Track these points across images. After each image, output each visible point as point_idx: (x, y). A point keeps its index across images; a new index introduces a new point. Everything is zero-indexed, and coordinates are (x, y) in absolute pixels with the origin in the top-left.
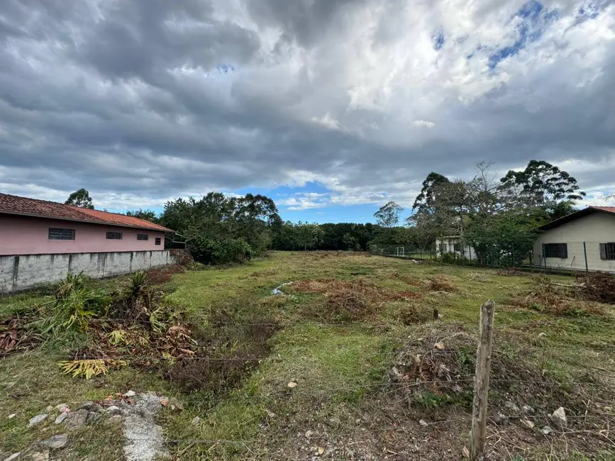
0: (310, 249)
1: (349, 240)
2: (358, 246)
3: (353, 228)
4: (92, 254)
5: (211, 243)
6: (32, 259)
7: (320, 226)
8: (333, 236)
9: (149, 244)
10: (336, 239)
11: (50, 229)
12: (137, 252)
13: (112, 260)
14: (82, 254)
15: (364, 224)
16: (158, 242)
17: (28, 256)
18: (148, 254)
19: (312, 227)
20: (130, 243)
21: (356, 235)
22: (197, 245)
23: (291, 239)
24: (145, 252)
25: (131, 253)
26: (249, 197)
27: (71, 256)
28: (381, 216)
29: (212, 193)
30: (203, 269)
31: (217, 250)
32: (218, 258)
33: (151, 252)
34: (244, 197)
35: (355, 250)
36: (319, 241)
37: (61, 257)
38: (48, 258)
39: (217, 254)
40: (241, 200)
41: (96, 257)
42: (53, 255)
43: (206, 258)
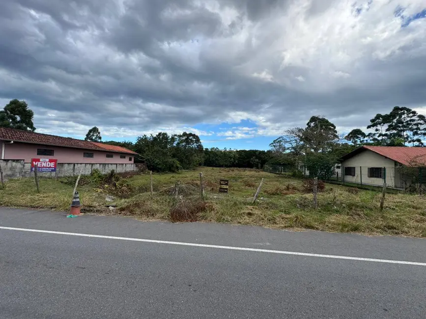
0: (227, 166)
1: (255, 161)
2: (260, 165)
3: (258, 153)
4: (100, 164)
5: (157, 161)
7: (237, 151)
8: (244, 159)
9: (126, 160)
10: (246, 161)
11: (84, 153)
12: (119, 164)
13: (108, 166)
14: (96, 164)
15: (266, 151)
16: (130, 159)
17: (78, 164)
18: (125, 165)
19: (230, 152)
20: (116, 160)
21: (260, 158)
22: (150, 162)
23: (217, 159)
24: (123, 164)
25: (117, 164)
26: (185, 134)
27: (92, 164)
28: (274, 146)
29: (161, 133)
31: (160, 164)
32: (160, 169)
33: (126, 164)
34: (182, 134)
35: (258, 168)
36: (235, 161)
37: (88, 165)
38: (84, 165)
39: (160, 167)
40: (180, 136)
41: (102, 165)
42: (86, 164)
43: (155, 169)
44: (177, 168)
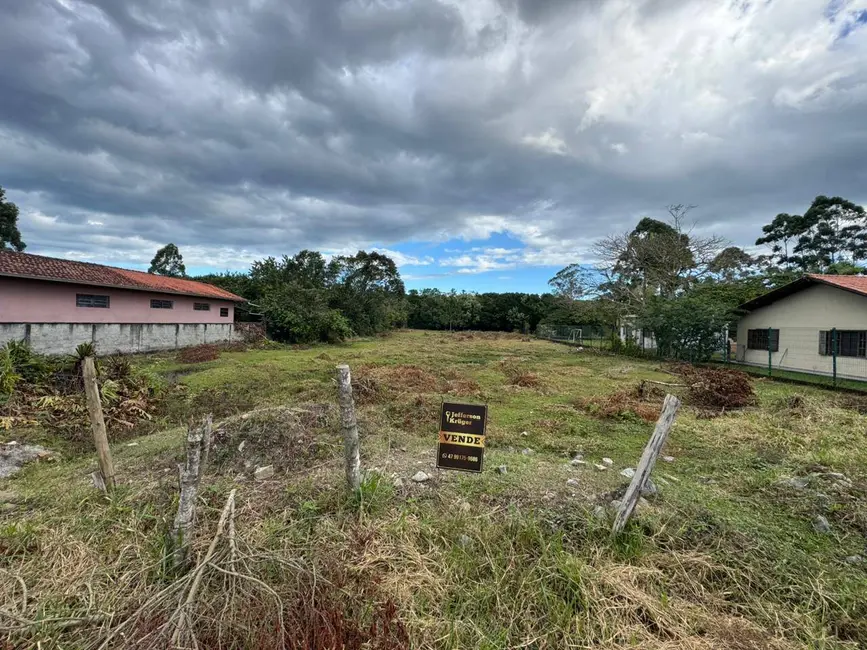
0: (458, 328)
1: (516, 317)
2: (527, 326)
3: (523, 300)
4: (122, 325)
5: (290, 316)
6: (46, 328)
7: (478, 296)
8: (493, 311)
9: (213, 315)
10: (498, 316)
11: (78, 296)
12: (185, 324)
13: (150, 332)
14: (109, 324)
15: (540, 295)
16: (224, 313)
17: (41, 324)
18: (202, 326)
19: (464, 298)
20: (183, 313)
21: (527, 310)
22: (273, 319)
23: (435, 314)
24: (196, 325)
25: (177, 325)
26: (362, 256)
27: (95, 326)
28: (559, 284)
29: (306, 252)
30: (275, 348)
31: (297, 325)
32: (299, 335)
33: (205, 325)
34: (355, 256)
35: (523, 331)
36: (473, 317)
37: (81, 327)
38: (66, 327)
39: (296, 330)
40: (351, 260)
41: (128, 328)
42: (71, 324)
43: (284, 335)
44: (341, 332)
